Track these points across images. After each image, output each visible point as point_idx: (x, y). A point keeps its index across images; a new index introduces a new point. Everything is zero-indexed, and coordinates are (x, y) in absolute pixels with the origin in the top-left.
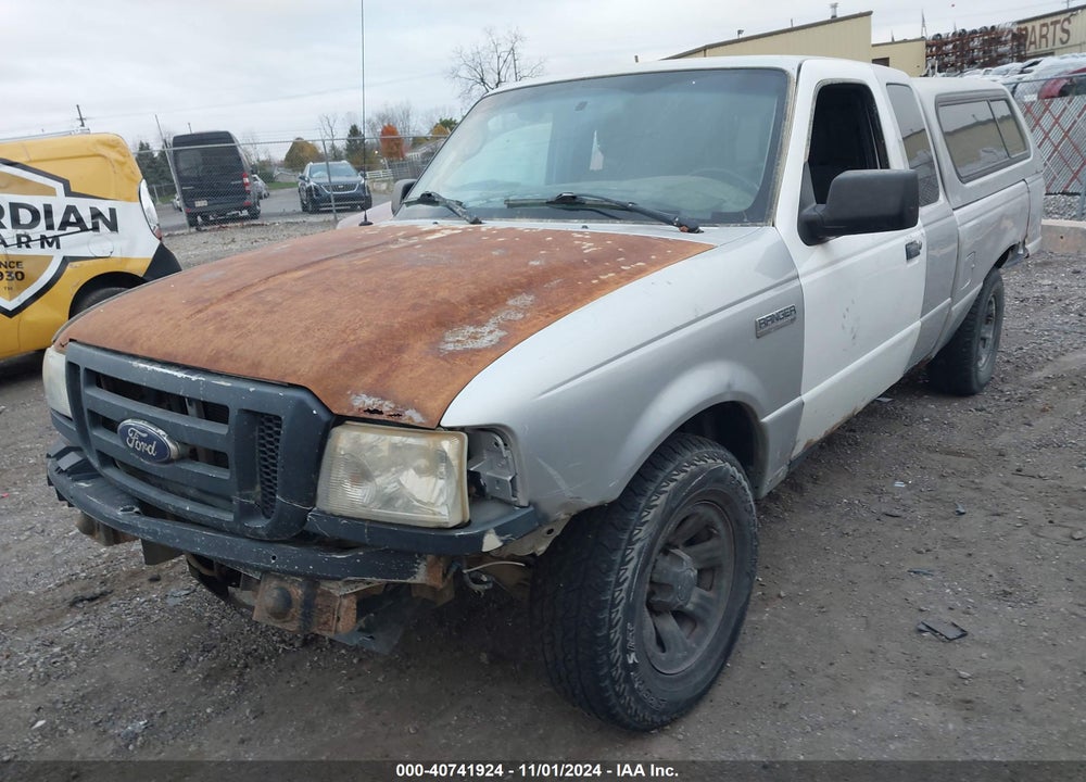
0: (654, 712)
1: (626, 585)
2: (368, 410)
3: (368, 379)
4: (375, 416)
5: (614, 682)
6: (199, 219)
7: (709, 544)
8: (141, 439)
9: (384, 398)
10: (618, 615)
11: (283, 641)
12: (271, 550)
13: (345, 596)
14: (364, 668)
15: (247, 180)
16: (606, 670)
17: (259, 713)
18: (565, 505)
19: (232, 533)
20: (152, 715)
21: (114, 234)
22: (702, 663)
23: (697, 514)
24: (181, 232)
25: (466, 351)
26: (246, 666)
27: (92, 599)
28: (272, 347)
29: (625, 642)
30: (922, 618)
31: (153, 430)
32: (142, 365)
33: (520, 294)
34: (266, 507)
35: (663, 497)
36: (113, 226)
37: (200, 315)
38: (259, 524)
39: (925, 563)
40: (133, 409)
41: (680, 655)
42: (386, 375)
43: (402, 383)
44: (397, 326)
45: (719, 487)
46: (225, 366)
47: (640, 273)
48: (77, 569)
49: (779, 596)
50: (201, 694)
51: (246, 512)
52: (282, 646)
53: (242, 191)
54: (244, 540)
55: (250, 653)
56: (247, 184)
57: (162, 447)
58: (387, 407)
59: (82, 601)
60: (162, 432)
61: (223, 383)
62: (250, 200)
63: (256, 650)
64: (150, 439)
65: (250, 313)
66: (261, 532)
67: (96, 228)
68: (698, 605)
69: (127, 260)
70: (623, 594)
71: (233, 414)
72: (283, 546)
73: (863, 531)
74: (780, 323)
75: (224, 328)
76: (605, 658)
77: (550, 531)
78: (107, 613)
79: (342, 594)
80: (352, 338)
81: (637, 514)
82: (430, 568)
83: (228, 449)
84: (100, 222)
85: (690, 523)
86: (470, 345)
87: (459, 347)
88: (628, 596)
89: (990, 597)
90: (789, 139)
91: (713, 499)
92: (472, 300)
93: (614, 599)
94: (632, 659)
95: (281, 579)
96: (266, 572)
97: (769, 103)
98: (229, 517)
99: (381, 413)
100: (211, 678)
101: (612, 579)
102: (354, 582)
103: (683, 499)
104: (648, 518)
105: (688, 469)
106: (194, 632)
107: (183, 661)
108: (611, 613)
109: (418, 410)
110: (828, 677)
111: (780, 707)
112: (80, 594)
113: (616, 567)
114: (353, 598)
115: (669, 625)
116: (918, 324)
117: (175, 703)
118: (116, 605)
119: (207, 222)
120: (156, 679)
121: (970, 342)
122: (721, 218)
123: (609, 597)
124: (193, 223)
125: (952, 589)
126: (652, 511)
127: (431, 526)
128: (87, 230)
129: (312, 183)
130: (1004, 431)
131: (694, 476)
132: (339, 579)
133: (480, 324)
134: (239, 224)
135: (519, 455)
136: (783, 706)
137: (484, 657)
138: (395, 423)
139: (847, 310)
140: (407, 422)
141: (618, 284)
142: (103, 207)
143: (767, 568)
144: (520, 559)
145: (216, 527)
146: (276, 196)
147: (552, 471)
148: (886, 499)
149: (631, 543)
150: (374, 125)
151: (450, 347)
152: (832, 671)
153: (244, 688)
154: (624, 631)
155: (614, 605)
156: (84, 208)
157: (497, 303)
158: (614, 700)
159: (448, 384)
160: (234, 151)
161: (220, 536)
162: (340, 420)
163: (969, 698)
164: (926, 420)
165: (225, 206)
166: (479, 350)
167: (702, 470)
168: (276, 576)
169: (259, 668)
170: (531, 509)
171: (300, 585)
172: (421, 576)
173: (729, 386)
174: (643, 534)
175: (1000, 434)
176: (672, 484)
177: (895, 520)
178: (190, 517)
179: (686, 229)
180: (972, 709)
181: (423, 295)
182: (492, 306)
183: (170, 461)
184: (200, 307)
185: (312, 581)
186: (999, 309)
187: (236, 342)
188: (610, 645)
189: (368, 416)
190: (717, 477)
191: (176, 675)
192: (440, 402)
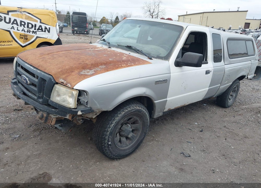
0: (114, 155)
1: (111, 128)
2: (62, 82)
3: (64, 76)
4: (62, 84)
5: (105, 147)
6: (75, 32)
7: (136, 125)
8: (24, 79)
9: (65, 81)
10: (108, 133)
11: (52, 127)
12: (42, 106)
13: (54, 118)
14: (65, 135)
15: (87, 25)
16: (104, 144)
17: (41, 139)
18: (98, 109)
19: (36, 101)
20: (21, 135)
21: (49, 33)
22: (129, 149)
23: (133, 118)
24: (70, 34)
25: (85, 75)
26: (43, 130)
27: (18, 110)
28: (49, 66)
29: (108, 139)
30: (183, 151)
31: (26, 78)
32: (27, 65)
33: (103, 65)
34: (42, 97)
35: (124, 112)
36: (49, 32)
37: (40, 57)
38: (41, 100)
39: (191, 141)
40: (24, 73)
41: (124, 146)
42: (67, 76)
43: (69, 79)
44: (74, 67)
45: (139, 113)
46: (40, 68)
47: (132, 65)
48: (18, 104)
49: (156, 140)
50: (31, 133)
51: (39, 98)
52: (51, 127)
53: (86, 28)
54: (38, 103)
55: (44, 127)
56: (87, 26)
57: (27, 82)
58: (65, 82)
59: (16, 110)
60: (27, 79)
61: (38, 71)
62: (87, 30)
63: (45, 127)
64: (25, 79)
65: (49, 59)
66: (41, 102)
67: (45, 31)
68: (132, 137)
69: (50, 40)
70: (110, 130)
71: (39, 78)
72: (45, 106)
73: (182, 131)
74: (162, 82)
75: (43, 60)
76: (104, 142)
77: (96, 114)
78: (20, 114)
79: (53, 117)
80: (64, 67)
81: (117, 115)
82: (69, 116)
83: (37, 84)
84: (46, 30)
85: (132, 119)
86: (87, 74)
87: (84, 74)
88: (111, 130)
89: (200, 151)
90: (178, 43)
91: (138, 115)
92: (92, 64)
93: (108, 130)
94: (110, 143)
95: (43, 112)
96: (40, 110)
97: (177, 33)
98: (36, 98)
99: (64, 83)
100: (35, 131)
101: (108, 126)
102: (56, 115)
103: (129, 114)
104: (119, 116)
105: (132, 108)
106: (35, 121)
107: (31, 126)
108: (106, 133)
109: (70, 84)
110: (156, 158)
111: (143, 161)
112: (17, 109)
113: (110, 124)
114: (55, 119)
115: (124, 139)
116: (208, 89)
117: (26, 134)
118: (23, 112)
119: (77, 33)
120: (24, 128)
121: (227, 96)
122: (158, 57)
123: (107, 130)
124: (73, 33)
125: (193, 147)
126: (120, 115)
127: (68, 107)
128: (43, 31)
129: (102, 29)
130: (228, 117)
131: (133, 110)
132: (53, 114)
133: (91, 70)
134: (83, 35)
135: (89, 97)
136: (144, 161)
137: (89, 138)
138: (65, 86)
139: (184, 82)
140: (68, 86)
141: (125, 67)
142: (48, 27)
143: (157, 134)
144: (89, 118)
145: (34, 99)
146: (95, 30)
147: (96, 102)
148: (191, 126)
149: (114, 120)
150: (122, 17)
151: (82, 73)
152: (158, 157)
153: (40, 133)
154: (109, 137)
155: (107, 131)
156: (43, 26)
157: (97, 66)
158: (105, 151)
159: (78, 80)
160: (86, 18)
161: (34, 101)
162: (57, 83)
163: (182, 168)
164: (211, 111)
165: (81, 30)
166: (87, 75)
167: (135, 109)
168: (42, 111)
169: (45, 131)
170: (90, 108)
171: (46, 114)
172: (68, 117)
173: (145, 93)
174: (117, 119)
175: (226, 118)
176: (127, 110)
177: (190, 131)
178: (30, 96)
179: (149, 58)
180: (182, 171)
181: (83, 61)
182: (96, 67)
183: (28, 85)
184: (42, 55)
185: (48, 114)
186: (238, 90)
187: (44, 64)
188: (105, 139)
189: (61, 83)
190: (139, 111)
191: (28, 128)
192: (75, 84)
